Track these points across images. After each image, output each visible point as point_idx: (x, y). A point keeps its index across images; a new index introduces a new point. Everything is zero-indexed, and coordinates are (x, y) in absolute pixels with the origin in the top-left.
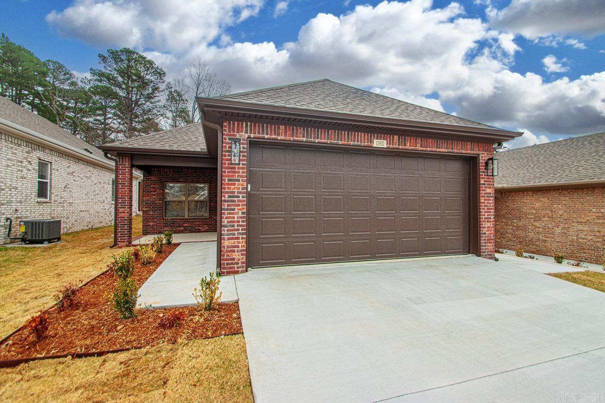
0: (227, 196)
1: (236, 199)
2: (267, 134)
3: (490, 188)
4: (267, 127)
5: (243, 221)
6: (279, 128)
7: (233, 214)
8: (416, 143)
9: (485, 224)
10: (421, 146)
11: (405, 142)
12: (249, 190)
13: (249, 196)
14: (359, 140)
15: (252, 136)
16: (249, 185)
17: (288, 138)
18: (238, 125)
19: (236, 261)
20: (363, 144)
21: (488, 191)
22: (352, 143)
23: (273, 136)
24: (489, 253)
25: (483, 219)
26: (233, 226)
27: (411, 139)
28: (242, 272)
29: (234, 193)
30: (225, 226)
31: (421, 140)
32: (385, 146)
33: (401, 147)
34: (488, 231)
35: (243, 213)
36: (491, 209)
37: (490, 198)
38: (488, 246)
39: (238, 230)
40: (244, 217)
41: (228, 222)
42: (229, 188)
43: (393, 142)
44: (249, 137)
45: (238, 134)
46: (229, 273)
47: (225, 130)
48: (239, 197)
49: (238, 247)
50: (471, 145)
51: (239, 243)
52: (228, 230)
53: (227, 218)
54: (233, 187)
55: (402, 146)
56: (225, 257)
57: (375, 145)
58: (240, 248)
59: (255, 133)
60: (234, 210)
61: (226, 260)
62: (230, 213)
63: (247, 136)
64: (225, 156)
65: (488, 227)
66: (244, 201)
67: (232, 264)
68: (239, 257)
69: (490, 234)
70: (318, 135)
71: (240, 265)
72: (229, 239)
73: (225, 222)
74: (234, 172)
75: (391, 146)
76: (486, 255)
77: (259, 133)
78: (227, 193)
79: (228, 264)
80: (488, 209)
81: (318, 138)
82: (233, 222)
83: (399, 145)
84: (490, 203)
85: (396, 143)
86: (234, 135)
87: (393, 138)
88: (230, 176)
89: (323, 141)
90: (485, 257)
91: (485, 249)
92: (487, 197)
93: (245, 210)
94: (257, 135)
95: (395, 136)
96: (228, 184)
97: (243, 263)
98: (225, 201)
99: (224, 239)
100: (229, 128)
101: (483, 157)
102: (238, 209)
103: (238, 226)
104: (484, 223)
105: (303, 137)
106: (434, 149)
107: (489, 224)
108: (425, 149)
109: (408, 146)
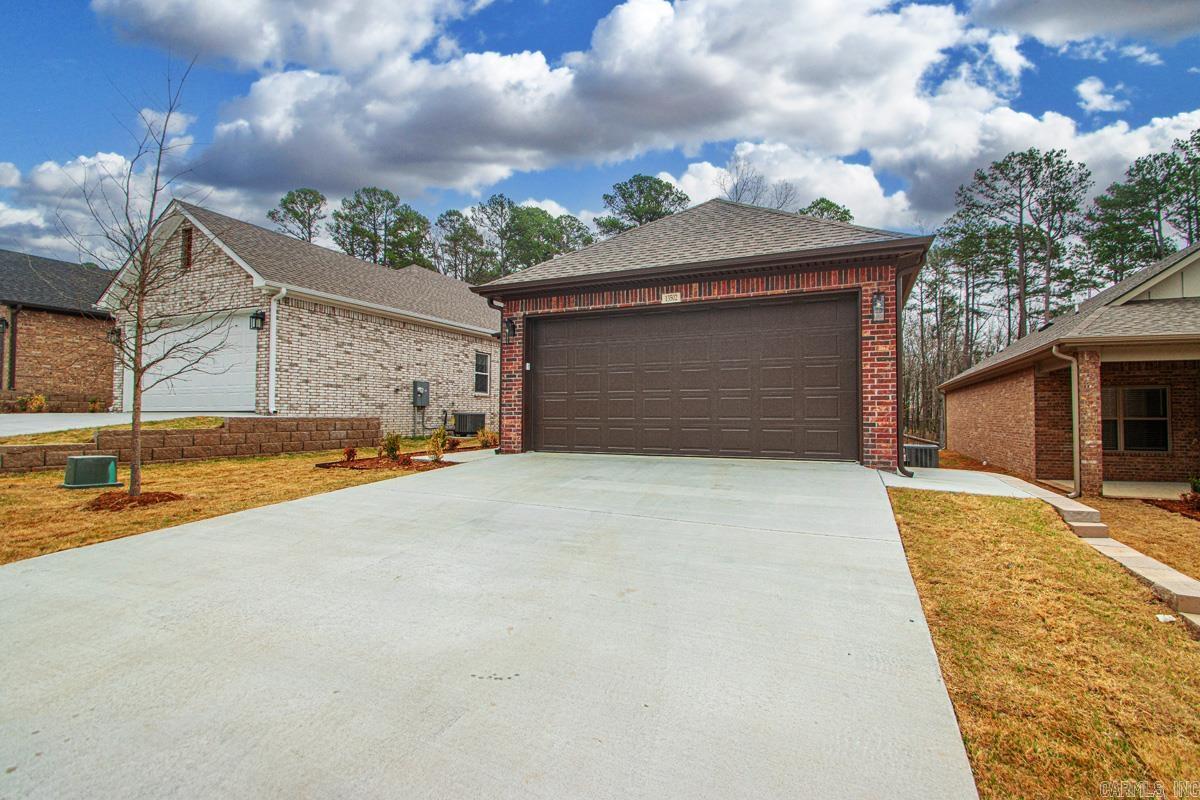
1: (513, 378)
2: (541, 309)
3: (887, 343)
4: (540, 301)
5: (519, 401)
6: (551, 300)
7: (510, 393)
9: (872, 409)
11: (710, 291)
12: (527, 369)
13: (527, 375)
14: (641, 299)
15: (527, 313)
16: (527, 364)
17: (560, 309)
18: (515, 304)
19: (513, 441)
20: (647, 303)
21: (882, 349)
22: (633, 303)
23: (546, 310)
25: (869, 400)
26: (510, 406)
28: (518, 452)
29: (511, 372)
32: (679, 300)
33: (703, 298)
34: (879, 420)
35: (519, 392)
36: (890, 381)
37: (888, 362)
38: (880, 447)
39: (515, 409)
40: (520, 397)
42: (507, 368)
44: (525, 315)
45: (515, 313)
46: (507, 452)
47: (505, 311)
48: (515, 376)
55: (705, 295)
57: (664, 302)
58: (516, 428)
59: (529, 310)
63: (522, 314)
65: (879, 414)
68: (515, 436)
69: (885, 426)
70: (592, 301)
71: (516, 445)
72: (507, 418)
75: (688, 298)
77: (533, 310)
79: (506, 443)
80: (879, 381)
81: (593, 305)
83: (700, 295)
84: (886, 371)
85: (695, 294)
87: (691, 287)
89: (598, 306)
91: (873, 452)
92: (878, 360)
93: (520, 390)
95: (694, 285)
97: (518, 443)
100: (508, 308)
101: (870, 290)
102: (515, 389)
103: (515, 405)
104: (870, 407)
105: (576, 305)
107: (883, 408)
108: (745, 294)
109: (715, 295)
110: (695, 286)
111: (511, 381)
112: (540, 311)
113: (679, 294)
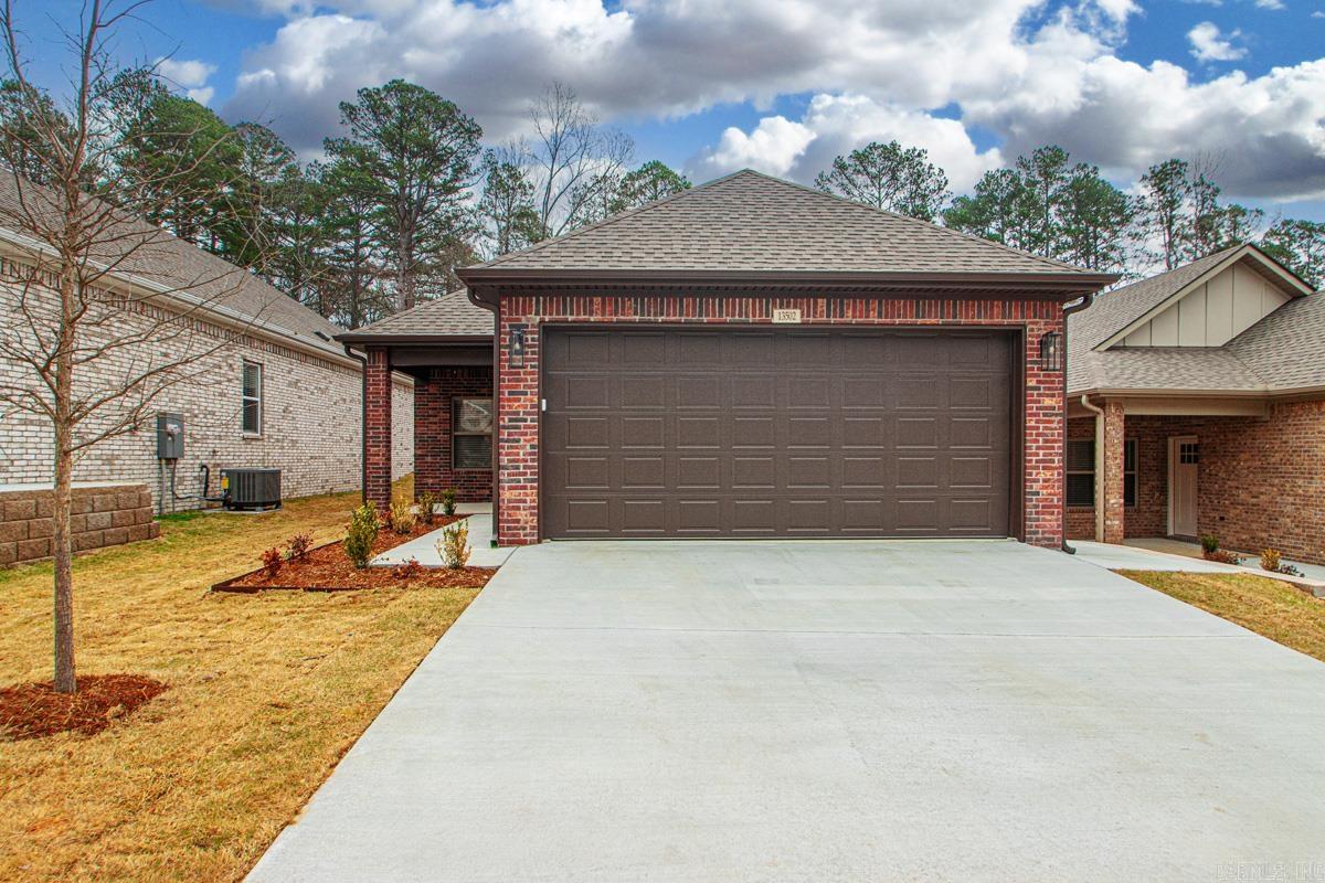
0: (506, 420)
1: (522, 424)
2: (572, 314)
3: (1053, 396)
4: (571, 301)
5: (533, 460)
6: (591, 302)
7: (517, 448)
8: (868, 311)
9: (1037, 474)
10: (880, 316)
11: (842, 310)
12: (544, 408)
13: (544, 418)
14: (745, 313)
15: (547, 318)
16: (544, 401)
17: (607, 318)
18: (524, 302)
19: (522, 524)
20: (751, 320)
21: (1048, 402)
22: (729, 319)
23: (582, 317)
24: (1047, 535)
25: (1034, 463)
26: (518, 468)
27: (855, 302)
28: (531, 543)
29: (518, 413)
30: (505, 468)
31: (880, 303)
32: (798, 320)
33: (832, 320)
34: (1044, 488)
35: (532, 447)
36: (1055, 441)
37: (1053, 418)
38: (1044, 520)
39: (525, 474)
40: (534, 454)
41: (510, 461)
42: (510, 407)
43: (815, 312)
44: (542, 321)
45: (523, 318)
46: (511, 543)
47: (504, 313)
48: (525, 420)
49: (525, 501)
50: (1004, 307)
51: (526, 495)
52: (509, 475)
53: (507, 454)
54: (516, 404)
55: (835, 316)
56: (505, 517)
57: (776, 320)
58: (528, 504)
59: (551, 314)
60: (518, 441)
61: (508, 521)
62: (512, 447)
63: (538, 319)
64: (504, 354)
65: (1045, 481)
66: (534, 427)
67: (516, 528)
68: (526, 518)
69: (1050, 494)
70: (662, 309)
71: (528, 531)
72: (510, 488)
73: (504, 460)
74: (518, 380)
75: (811, 319)
76: (1037, 540)
77: (558, 314)
78: (508, 413)
79: (509, 528)
80: (1046, 441)
81: (662, 314)
82: (518, 461)
83: (828, 316)
84: (1052, 429)
85: (822, 314)
86: (518, 320)
87: (816, 303)
88: (512, 387)
89: (672, 318)
90: (1037, 542)
91: (1037, 526)
92: (1045, 415)
93: (536, 443)
94: (554, 316)
95: (820, 300)
96: (509, 400)
97: (533, 528)
98: (504, 427)
99: (503, 489)
100: (510, 308)
101: (1035, 329)
102: (525, 440)
103: (525, 467)
104: (1034, 472)
105: (636, 313)
106: (909, 320)
107: (1048, 473)
108: (888, 320)
109: (849, 318)
110: (822, 302)
111: (518, 427)
112: (570, 318)
113: (798, 312)
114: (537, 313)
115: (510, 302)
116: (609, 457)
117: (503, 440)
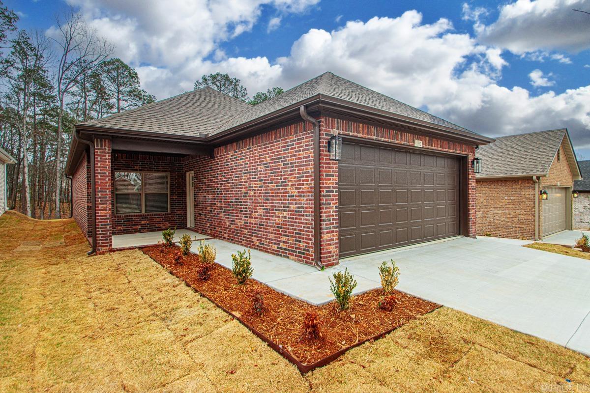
0: (325, 191)
1: (331, 194)
2: (351, 131)
4: (351, 123)
5: (337, 215)
6: (359, 125)
7: (329, 208)
11: (432, 143)
15: (341, 132)
17: (365, 136)
18: (332, 121)
19: (332, 254)
20: (409, 144)
23: (355, 134)
26: (330, 220)
27: (435, 140)
28: (336, 264)
29: (330, 187)
30: (324, 221)
35: (336, 207)
39: (333, 223)
40: (336, 211)
41: (327, 216)
42: (326, 183)
45: (332, 130)
46: (327, 266)
48: (333, 192)
49: (333, 240)
51: (334, 236)
52: (326, 225)
53: (325, 212)
54: (329, 182)
56: (324, 250)
58: (335, 242)
59: (343, 130)
60: (330, 204)
61: (325, 253)
62: (327, 208)
63: (338, 132)
64: (323, 151)
66: (336, 195)
67: (330, 257)
68: (334, 249)
71: (335, 257)
72: (328, 233)
73: (324, 216)
74: (330, 168)
77: (346, 130)
78: (325, 187)
79: (326, 257)
82: (330, 216)
86: (329, 131)
88: (327, 171)
93: (337, 205)
94: (345, 132)
96: (326, 179)
97: (336, 255)
98: (323, 196)
99: (324, 233)
100: (325, 123)
102: (333, 204)
103: (333, 219)
112: (351, 134)
113: (422, 142)
114: (338, 129)
115: (326, 119)
116: (355, 211)
117: (323, 204)
